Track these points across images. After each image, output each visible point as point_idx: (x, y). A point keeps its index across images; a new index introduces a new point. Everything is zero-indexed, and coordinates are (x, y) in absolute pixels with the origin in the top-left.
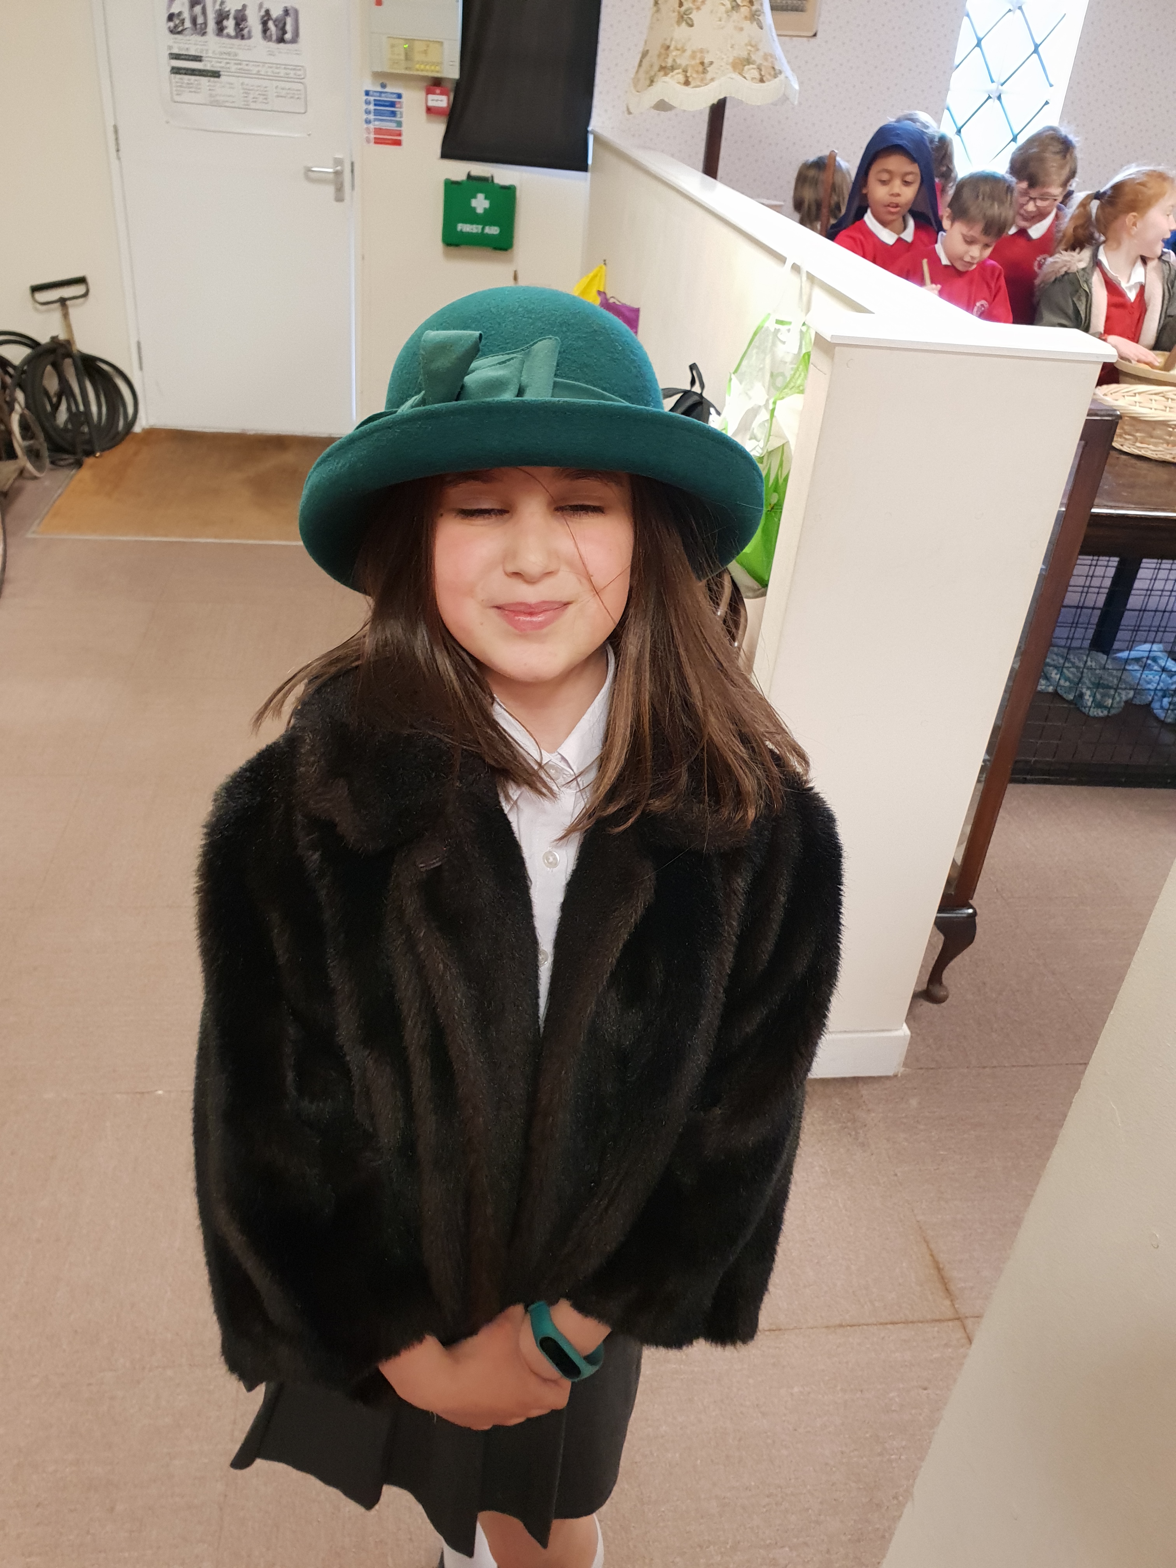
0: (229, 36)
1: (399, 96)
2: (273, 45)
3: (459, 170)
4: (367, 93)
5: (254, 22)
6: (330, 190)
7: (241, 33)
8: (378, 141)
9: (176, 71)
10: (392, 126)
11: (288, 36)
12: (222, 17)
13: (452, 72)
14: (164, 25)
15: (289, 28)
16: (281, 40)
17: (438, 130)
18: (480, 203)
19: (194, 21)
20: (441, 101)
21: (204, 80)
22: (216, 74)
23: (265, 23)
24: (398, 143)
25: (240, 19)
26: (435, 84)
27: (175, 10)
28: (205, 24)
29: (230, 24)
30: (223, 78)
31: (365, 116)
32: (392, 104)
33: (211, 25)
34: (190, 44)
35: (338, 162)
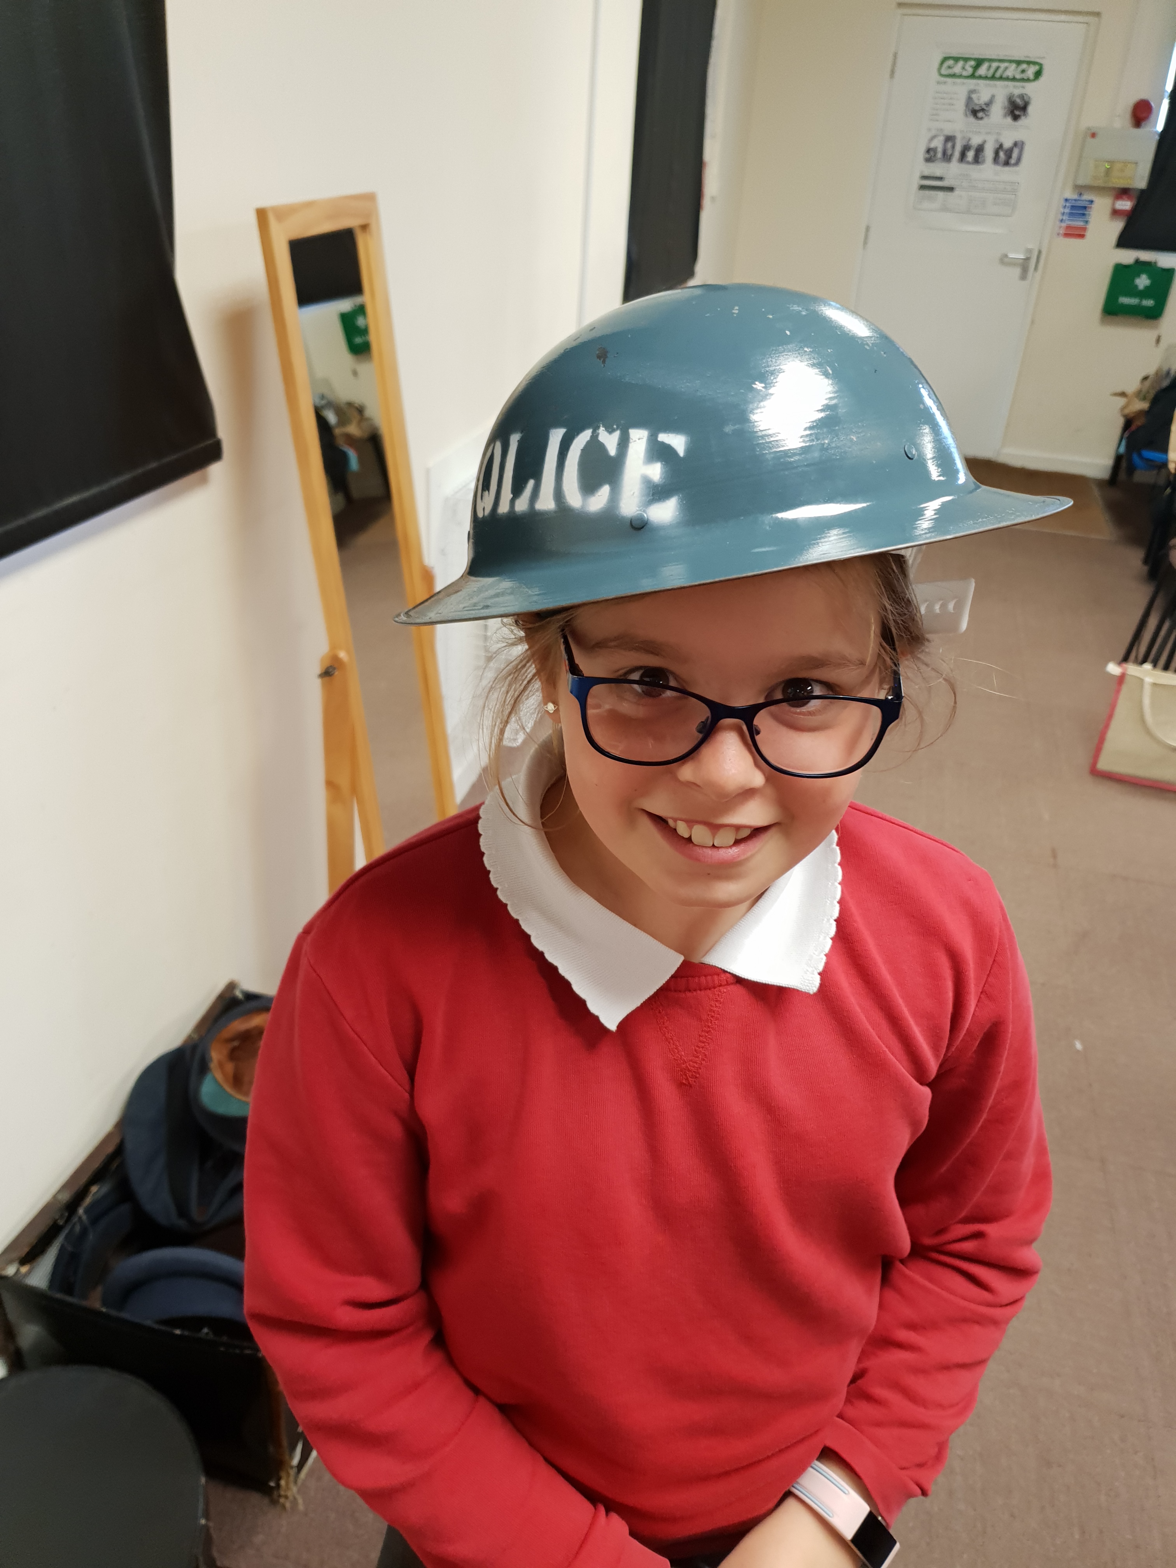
0: (968, 163)
1: (1092, 202)
2: (998, 168)
3: (1128, 256)
4: (1066, 200)
5: (989, 153)
6: (1017, 271)
7: (977, 160)
8: (1067, 235)
9: (923, 187)
10: (1080, 224)
11: (1013, 161)
12: (966, 149)
13: (1141, 181)
14: (921, 154)
15: (1015, 155)
16: (1007, 163)
17: (1118, 226)
18: (1143, 282)
19: (944, 153)
20: (1126, 205)
21: (941, 194)
22: (951, 189)
23: (997, 153)
24: (1082, 236)
25: (980, 150)
26: (1123, 193)
27: (932, 145)
28: (951, 155)
29: (970, 155)
30: (956, 193)
31: (1061, 217)
32: (1085, 208)
33: (957, 154)
34: (937, 169)
35: (1030, 251)
